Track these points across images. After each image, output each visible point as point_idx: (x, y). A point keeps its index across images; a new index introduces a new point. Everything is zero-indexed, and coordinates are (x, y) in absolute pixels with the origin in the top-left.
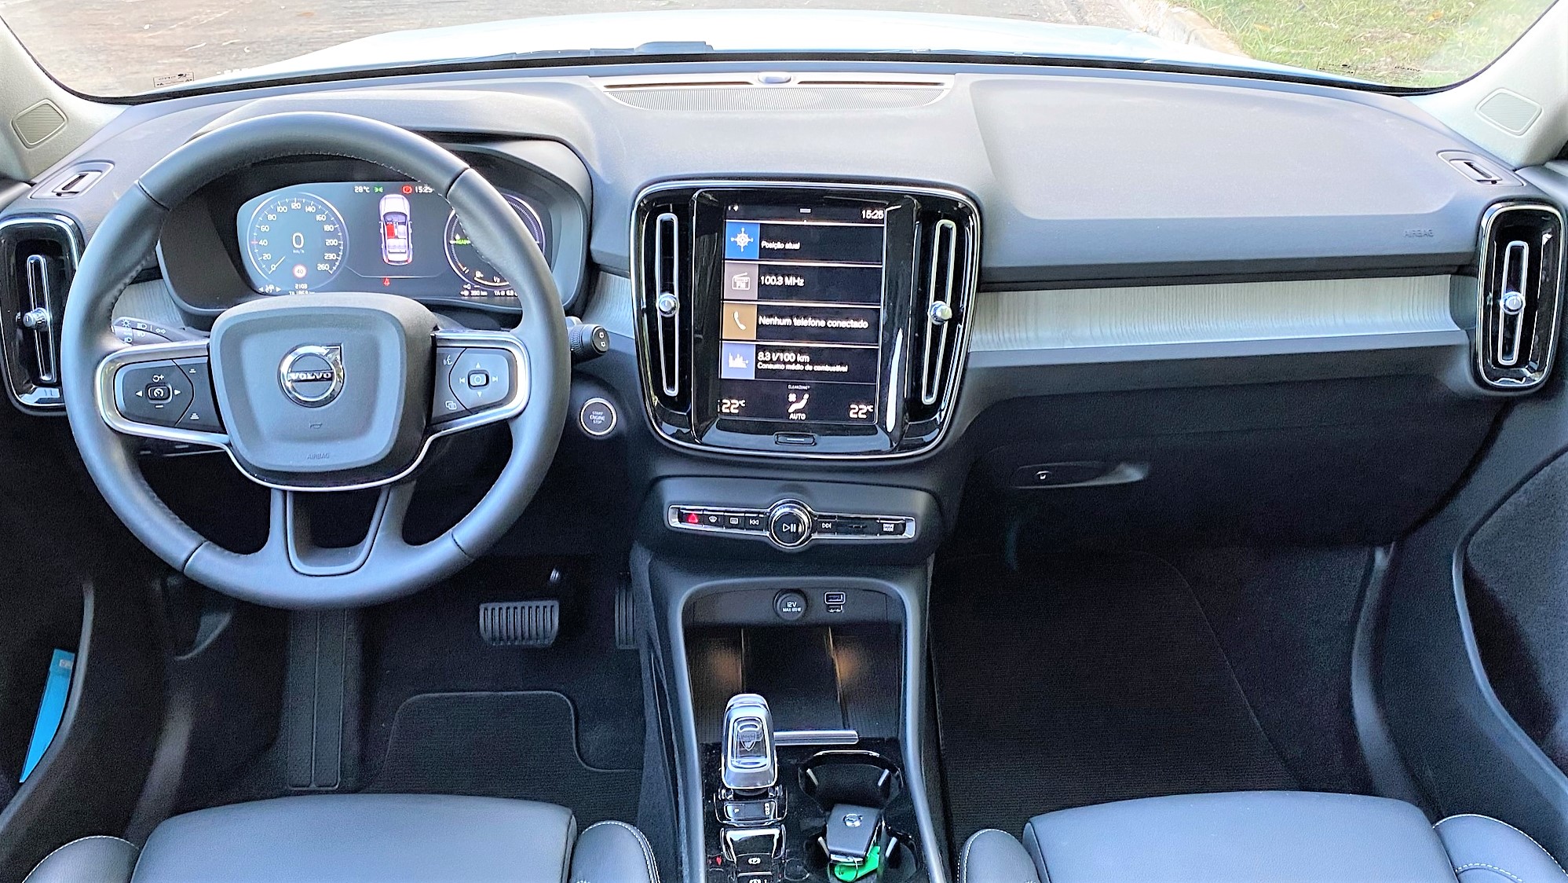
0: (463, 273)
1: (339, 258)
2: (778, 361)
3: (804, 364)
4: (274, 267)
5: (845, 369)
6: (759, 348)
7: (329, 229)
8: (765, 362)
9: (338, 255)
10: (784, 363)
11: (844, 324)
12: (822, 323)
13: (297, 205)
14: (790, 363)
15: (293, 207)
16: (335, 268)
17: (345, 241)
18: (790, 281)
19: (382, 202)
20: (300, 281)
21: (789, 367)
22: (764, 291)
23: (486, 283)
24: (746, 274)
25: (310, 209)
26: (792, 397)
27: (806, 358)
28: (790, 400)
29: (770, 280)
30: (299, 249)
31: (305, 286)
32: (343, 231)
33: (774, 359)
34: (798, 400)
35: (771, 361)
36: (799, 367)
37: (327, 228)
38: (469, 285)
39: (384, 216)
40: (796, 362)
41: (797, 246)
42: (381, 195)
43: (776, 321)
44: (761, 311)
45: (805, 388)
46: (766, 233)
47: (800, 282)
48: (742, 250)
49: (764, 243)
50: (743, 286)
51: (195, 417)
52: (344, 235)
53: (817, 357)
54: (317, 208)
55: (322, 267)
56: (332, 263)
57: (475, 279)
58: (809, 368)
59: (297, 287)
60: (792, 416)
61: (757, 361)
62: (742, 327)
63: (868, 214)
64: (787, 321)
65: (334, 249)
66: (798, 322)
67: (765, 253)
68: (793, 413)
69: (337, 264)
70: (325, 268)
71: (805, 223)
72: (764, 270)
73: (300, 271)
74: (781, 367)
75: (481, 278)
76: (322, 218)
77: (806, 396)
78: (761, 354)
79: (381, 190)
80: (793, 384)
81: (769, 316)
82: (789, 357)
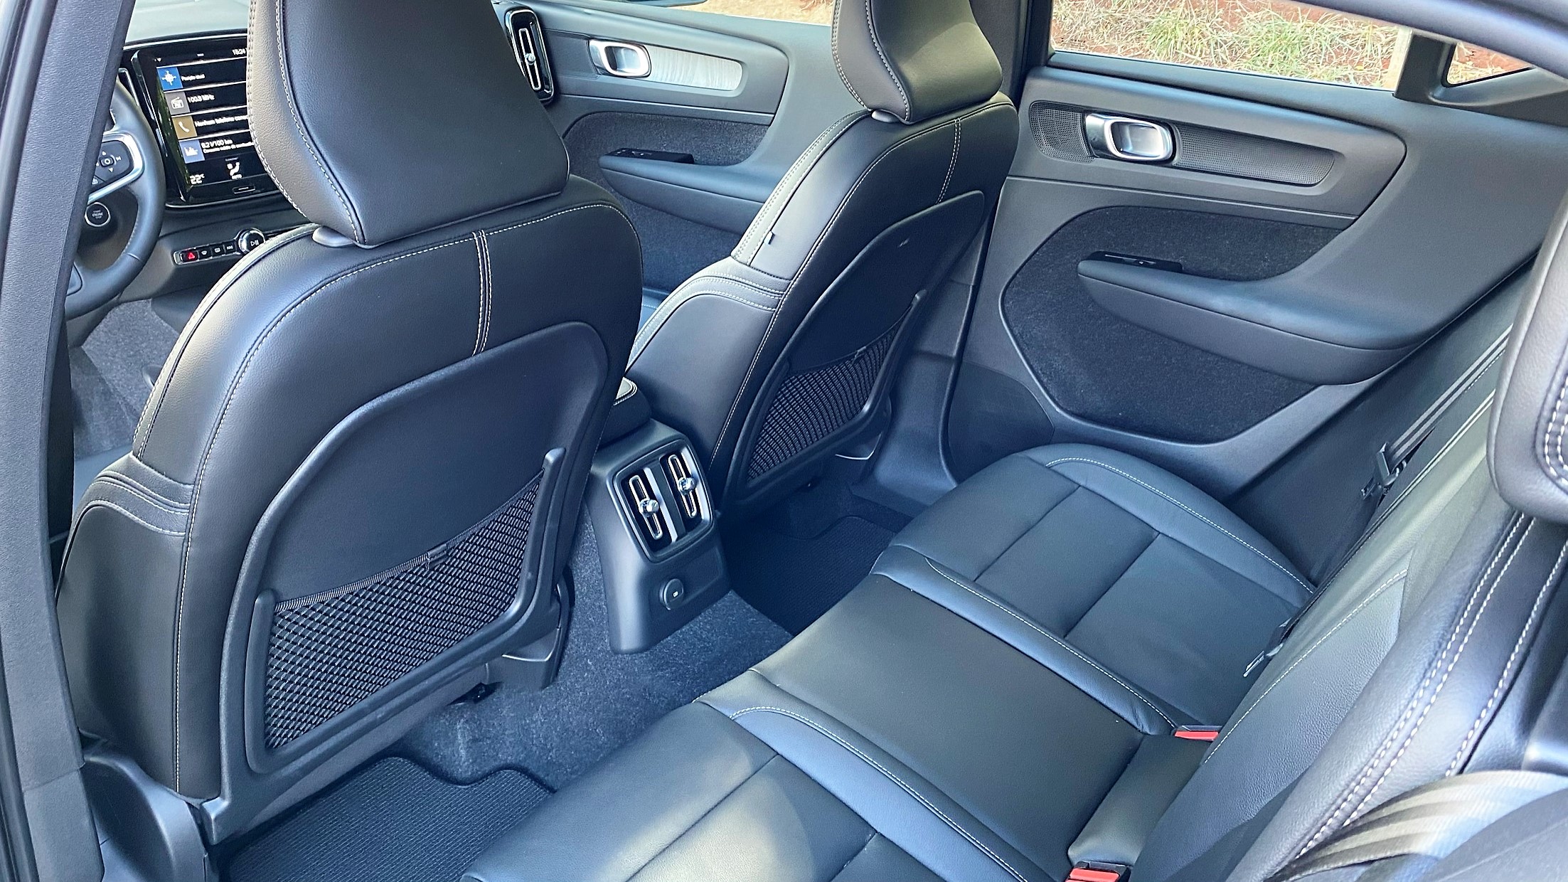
2: (215, 147)
3: (230, 145)
6: (201, 141)
8: (207, 149)
12: (232, 119)
14: (222, 146)
21: (222, 149)
22: (193, 107)
24: (178, 98)
27: (230, 142)
28: (230, 168)
29: (194, 99)
33: (212, 145)
34: (234, 167)
35: (211, 148)
36: (227, 148)
40: (225, 145)
41: (202, 77)
43: (205, 123)
44: (195, 118)
45: (236, 159)
46: (182, 72)
48: (171, 84)
49: (183, 78)
50: (180, 106)
53: (236, 140)
58: (233, 147)
60: (234, 178)
61: (202, 149)
62: (187, 130)
63: (235, 51)
64: (212, 122)
66: (218, 121)
67: (186, 84)
68: (234, 175)
71: (202, 62)
72: (189, 94)
74: (218, 149)
78: (203, 144)
80: (228, 158)
81: (201, 120)
82: (220, 142)
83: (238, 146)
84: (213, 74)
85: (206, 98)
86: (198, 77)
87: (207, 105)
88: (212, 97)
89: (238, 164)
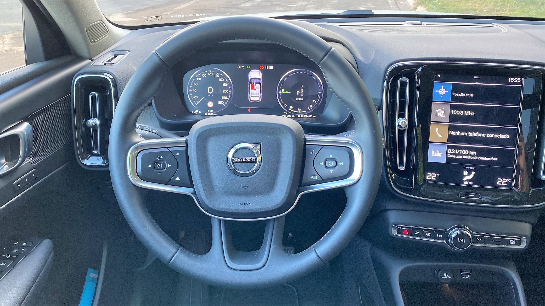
0: (284, 106)
1: (229, 99)
2: (459, 154)
3: (473, 156)
4: (199, 102)
5: (495, 159)
6: (448, 147)
7: (225, 85)
8: (451, 154)
9: (228, 97)
10: (462, 155)
11: (496, 136)
12: (484, 135)
13: (211, 74)
14: (465, 155)
15: (209, 75)
16: (226, 103)
17: (231, 90)
18: (467, 113)
19: (250, 73)
20: (211, 109)
21: (464, 157)
22: (453, 118)
23: (294, 111)
24: (443, 109)
25: (217, 76)
26: (466, 173)
27: (475, 153)
28: (465, 174)
29: (456, 112)
30: (210, 94)
31: (212, 111)
32: (231, 86)
33: (457, 153)
34: (469, 174)
35: (455, 154)
36: (470, 157)
37: (224, 85)
38: (286, 112)
39: (250, 80)
40: (468, 155)
41: (472, 95)
42: (249, 70)
43: (458, 133)
44: (451, 128)
45: (473, 168)
46: (455, 89)
47: (473, 114)
48: (442, 97)
49: (454, 94)
50: (442, 115)
51: (178, 179)
52: (231, 88)
53: (480, 153)
54: (220, 75)
55: (220, 103)
56: (225, 101)
57: (290, 109)
58: (476, 158)
59: (208, 112)
60: (465, 183)
61: (447, 153)
62: (440, 136)
63: (511, 80)
64: (465, 134)
65: (226, 94)
66: (470, 134)
67: (454, 99)
68: (466, 181)
69: (227, 101)
70: (222, 103)
71: (477, 83)
72: (453, 108)
73: (210, 104)
74: (461, 157)
75: (292, 109)
76: (222, 80)
77: (473, 173)
78: (449, 151)
79: (249, 67)
80: (466, 166)
81: (455, 131)
82: (465, 152)
83: (481, 158)
86: (468, 95)
87: (467, 119)
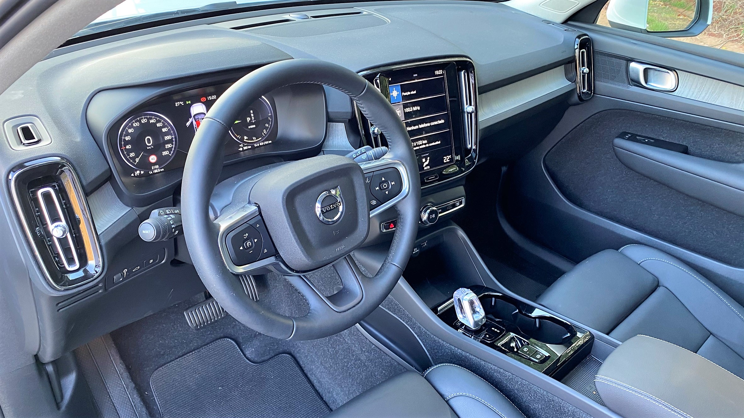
0: (238, 139)
1: (174, 146)
4: (137, 160)
5: (439, 142)
7: (165, 130)
11: (436, 123)
12: (429, 124)
13: (144, 120)
15: (142, 122)
16: (172, 152)
17: (175, 135)
19: (192, 109)
20: (155, 164)
21: (420, 147)
22: (407, 116)
23: (250, 141)
24: (399, 109)
25: (152, 121)
27: (426, 142)
28: (423, 161)
29: (408, 110)
30: (150, 146)
31: (157, 167)
33: (415, 145)
34: (426, 161)
38: (242, 144)
39: (194, 116)
40: (423, 144)
41: (415, 92)
42: (190, 105)
43: (413, 128)
44: (408, 125)
45: (427, 154)
46: (404, 89)
48: (396, 98)
49: (403, 94)
51: (266, 251)
52: (174, 132)
53: (430, 141)
54: (156, 119)
55: (165, 153)
56: (170, 149)
58: (427, 145)
59: (153, 169)
63: (437, 72)
64: (416, 127)
65: (170, 141)
66: (421, 126)
67: (405, 98)
68: (425, 167)
69: (173, 149)
71: (416, 81)
72: (405, 106)
73: (153, 159)
75: (246, 140)
76: (160, 125)
79: (190, 102)
80: (423, 154)
81: (410, 126)
82: (420, 142)
83: (431, 145)
84: (422, 89)
85: (415, 108)
86: (412, 93)
87: (415, 113)
88: (419, 108)
89: (428, 158)
